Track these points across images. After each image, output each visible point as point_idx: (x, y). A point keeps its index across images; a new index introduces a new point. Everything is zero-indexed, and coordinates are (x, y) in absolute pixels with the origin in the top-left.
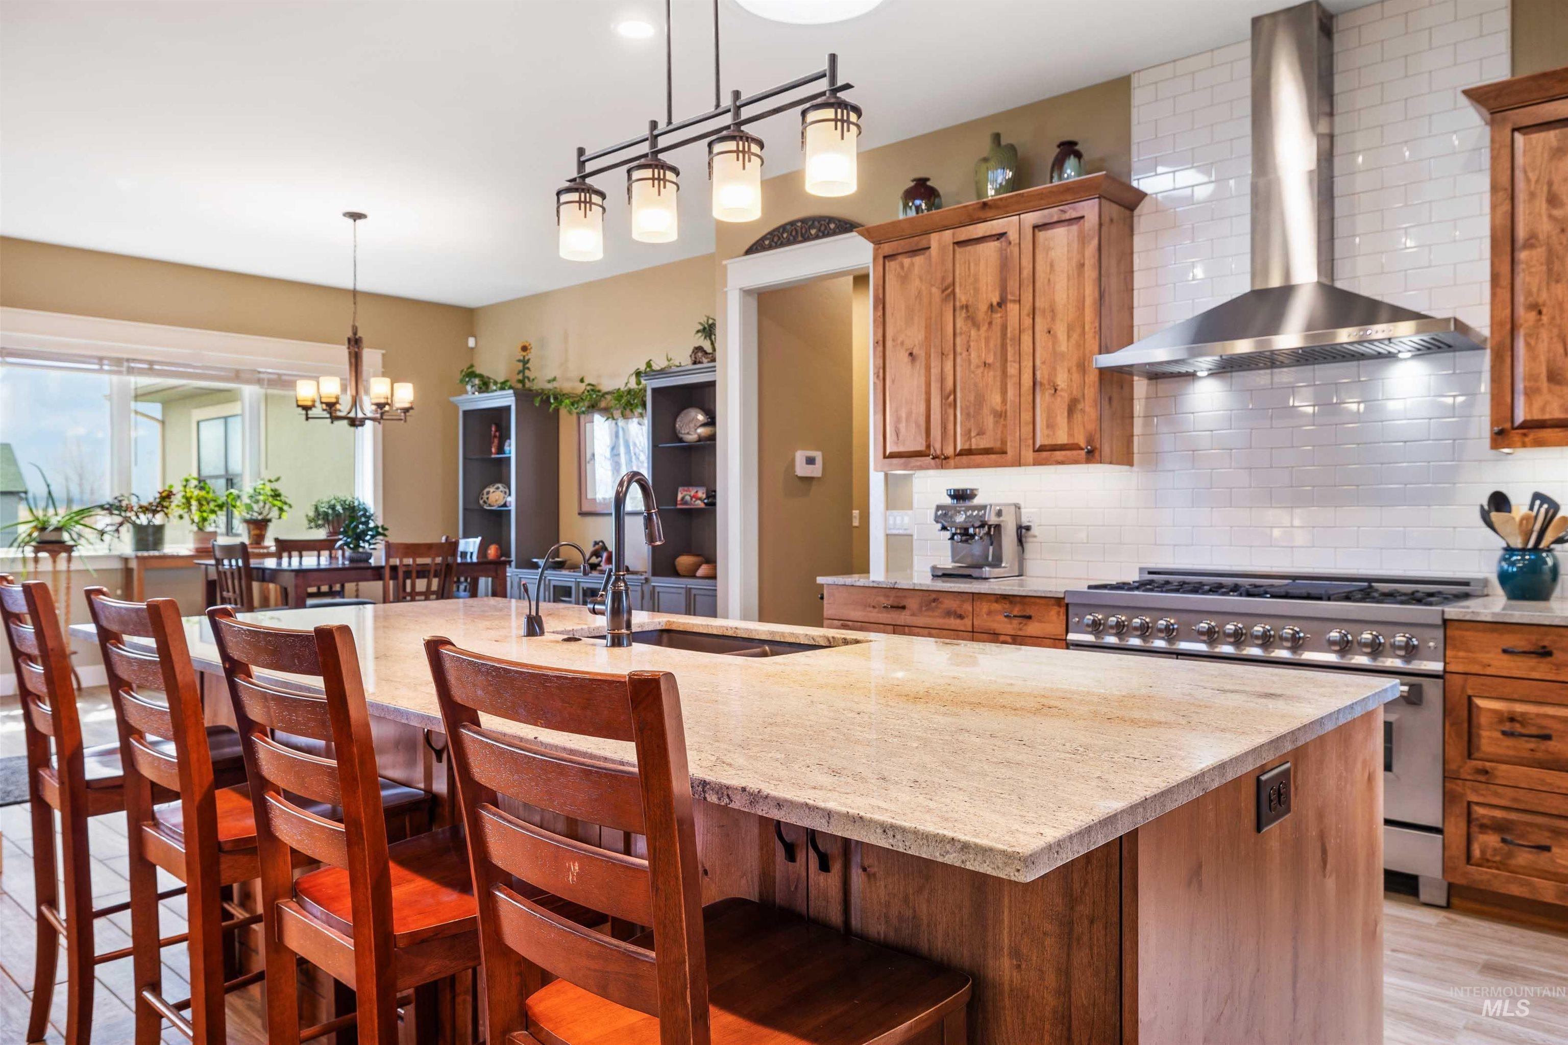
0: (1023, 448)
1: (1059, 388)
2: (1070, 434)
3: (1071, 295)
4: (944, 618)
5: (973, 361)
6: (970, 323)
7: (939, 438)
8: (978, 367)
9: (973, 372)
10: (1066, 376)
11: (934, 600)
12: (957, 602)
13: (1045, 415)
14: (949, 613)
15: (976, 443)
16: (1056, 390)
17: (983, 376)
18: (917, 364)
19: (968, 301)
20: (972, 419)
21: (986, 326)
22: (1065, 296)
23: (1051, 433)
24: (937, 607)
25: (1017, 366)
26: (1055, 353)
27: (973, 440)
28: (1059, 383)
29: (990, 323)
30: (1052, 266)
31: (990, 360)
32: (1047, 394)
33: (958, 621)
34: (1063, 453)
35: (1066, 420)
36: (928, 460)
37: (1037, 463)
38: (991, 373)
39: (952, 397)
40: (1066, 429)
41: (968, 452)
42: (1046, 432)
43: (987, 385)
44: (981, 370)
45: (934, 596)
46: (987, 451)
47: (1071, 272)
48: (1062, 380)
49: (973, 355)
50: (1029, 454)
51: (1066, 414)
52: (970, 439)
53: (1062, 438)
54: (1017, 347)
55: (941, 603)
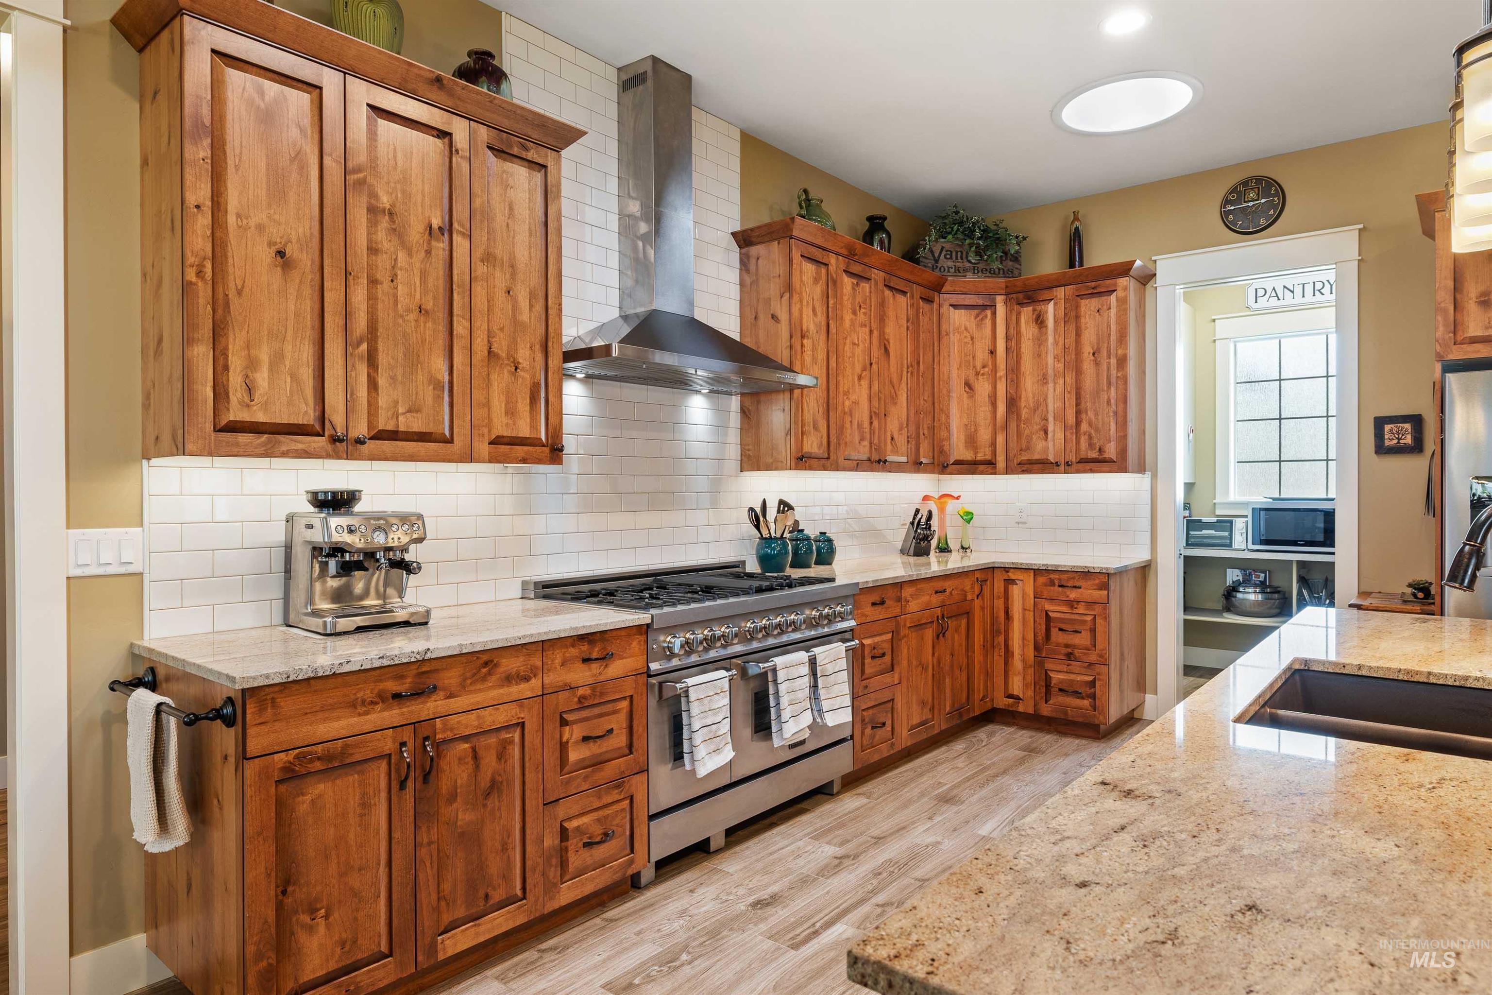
0: (475, 438)
1: (520, 366)
2: (534, 426)
3: (533, 255)
4: (502, 686)
5: (400, 299)
6: (396, 241)
7: (342, 408)
8: (409, 310)
9: (402, 316)
10: (528, 352)
11: (486, 664)
12: (522, 658)
13: (503, 398)
14: (509, 679)
15: (405, 424)
16: (516, 369)
17: (417, 327)
18: (295, 275)
19: (393, 205)
20: (400, 388)
21: (423, 254)
22: (526, 253)
23: (511, 422)
24: (490, 673)
25: (467, 324)
26: (516, 322)
27: (401, 419)
28: (520, 361)
29: (428, 252)
30: (511, 208)
31: (429, 305)
32: (506, 371)
33: (523, 686)
34: (526, 448)
35: (528, 408)
36: (320, 442)
37: (493, 459)
38: (429, 324)
39: (364, 346)
40: (528, 420)
41: (393, 435)
42: (505, 420)
43: (423, 341)
44: (412, 317)
45: (485, 658)
46: (423, 437)
47: (533, 228)
48: (523, 355)
49: (401, 290)
50: (483, 448)
51: (528, 401)
52: (397, 416)
53: (524, 431)
54: (467, 300)
55: (496, 665)
